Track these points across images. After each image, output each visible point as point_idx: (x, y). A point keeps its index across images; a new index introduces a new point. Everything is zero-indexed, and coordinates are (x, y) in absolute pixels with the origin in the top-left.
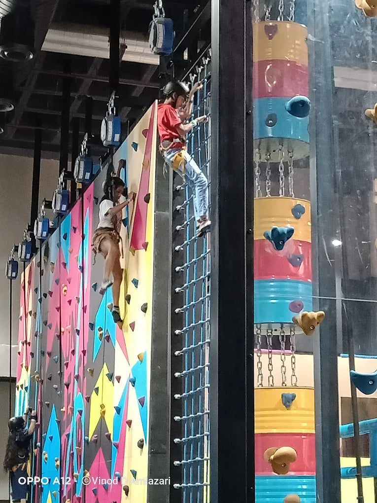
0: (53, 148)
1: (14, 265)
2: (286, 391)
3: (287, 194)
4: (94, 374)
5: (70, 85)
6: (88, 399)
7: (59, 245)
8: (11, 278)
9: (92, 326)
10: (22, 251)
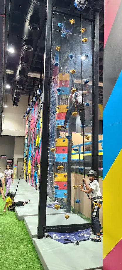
0: (31, 94)
1: (25, 116)
2: (63, 139)
3: (66, 104)
4: (37, 136)
5: (34, 83)
6: (36, 140)
7: (32, 113)
8: (24, 118)
9: (36, 127)
10: (26, 113)
